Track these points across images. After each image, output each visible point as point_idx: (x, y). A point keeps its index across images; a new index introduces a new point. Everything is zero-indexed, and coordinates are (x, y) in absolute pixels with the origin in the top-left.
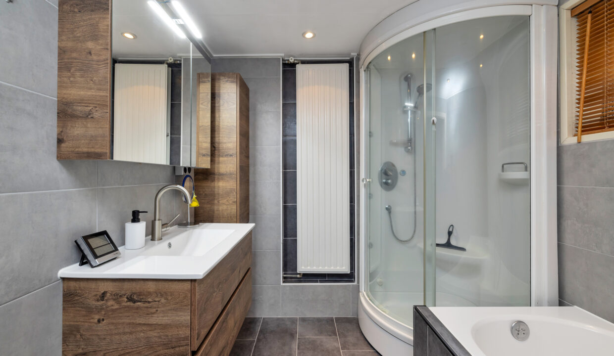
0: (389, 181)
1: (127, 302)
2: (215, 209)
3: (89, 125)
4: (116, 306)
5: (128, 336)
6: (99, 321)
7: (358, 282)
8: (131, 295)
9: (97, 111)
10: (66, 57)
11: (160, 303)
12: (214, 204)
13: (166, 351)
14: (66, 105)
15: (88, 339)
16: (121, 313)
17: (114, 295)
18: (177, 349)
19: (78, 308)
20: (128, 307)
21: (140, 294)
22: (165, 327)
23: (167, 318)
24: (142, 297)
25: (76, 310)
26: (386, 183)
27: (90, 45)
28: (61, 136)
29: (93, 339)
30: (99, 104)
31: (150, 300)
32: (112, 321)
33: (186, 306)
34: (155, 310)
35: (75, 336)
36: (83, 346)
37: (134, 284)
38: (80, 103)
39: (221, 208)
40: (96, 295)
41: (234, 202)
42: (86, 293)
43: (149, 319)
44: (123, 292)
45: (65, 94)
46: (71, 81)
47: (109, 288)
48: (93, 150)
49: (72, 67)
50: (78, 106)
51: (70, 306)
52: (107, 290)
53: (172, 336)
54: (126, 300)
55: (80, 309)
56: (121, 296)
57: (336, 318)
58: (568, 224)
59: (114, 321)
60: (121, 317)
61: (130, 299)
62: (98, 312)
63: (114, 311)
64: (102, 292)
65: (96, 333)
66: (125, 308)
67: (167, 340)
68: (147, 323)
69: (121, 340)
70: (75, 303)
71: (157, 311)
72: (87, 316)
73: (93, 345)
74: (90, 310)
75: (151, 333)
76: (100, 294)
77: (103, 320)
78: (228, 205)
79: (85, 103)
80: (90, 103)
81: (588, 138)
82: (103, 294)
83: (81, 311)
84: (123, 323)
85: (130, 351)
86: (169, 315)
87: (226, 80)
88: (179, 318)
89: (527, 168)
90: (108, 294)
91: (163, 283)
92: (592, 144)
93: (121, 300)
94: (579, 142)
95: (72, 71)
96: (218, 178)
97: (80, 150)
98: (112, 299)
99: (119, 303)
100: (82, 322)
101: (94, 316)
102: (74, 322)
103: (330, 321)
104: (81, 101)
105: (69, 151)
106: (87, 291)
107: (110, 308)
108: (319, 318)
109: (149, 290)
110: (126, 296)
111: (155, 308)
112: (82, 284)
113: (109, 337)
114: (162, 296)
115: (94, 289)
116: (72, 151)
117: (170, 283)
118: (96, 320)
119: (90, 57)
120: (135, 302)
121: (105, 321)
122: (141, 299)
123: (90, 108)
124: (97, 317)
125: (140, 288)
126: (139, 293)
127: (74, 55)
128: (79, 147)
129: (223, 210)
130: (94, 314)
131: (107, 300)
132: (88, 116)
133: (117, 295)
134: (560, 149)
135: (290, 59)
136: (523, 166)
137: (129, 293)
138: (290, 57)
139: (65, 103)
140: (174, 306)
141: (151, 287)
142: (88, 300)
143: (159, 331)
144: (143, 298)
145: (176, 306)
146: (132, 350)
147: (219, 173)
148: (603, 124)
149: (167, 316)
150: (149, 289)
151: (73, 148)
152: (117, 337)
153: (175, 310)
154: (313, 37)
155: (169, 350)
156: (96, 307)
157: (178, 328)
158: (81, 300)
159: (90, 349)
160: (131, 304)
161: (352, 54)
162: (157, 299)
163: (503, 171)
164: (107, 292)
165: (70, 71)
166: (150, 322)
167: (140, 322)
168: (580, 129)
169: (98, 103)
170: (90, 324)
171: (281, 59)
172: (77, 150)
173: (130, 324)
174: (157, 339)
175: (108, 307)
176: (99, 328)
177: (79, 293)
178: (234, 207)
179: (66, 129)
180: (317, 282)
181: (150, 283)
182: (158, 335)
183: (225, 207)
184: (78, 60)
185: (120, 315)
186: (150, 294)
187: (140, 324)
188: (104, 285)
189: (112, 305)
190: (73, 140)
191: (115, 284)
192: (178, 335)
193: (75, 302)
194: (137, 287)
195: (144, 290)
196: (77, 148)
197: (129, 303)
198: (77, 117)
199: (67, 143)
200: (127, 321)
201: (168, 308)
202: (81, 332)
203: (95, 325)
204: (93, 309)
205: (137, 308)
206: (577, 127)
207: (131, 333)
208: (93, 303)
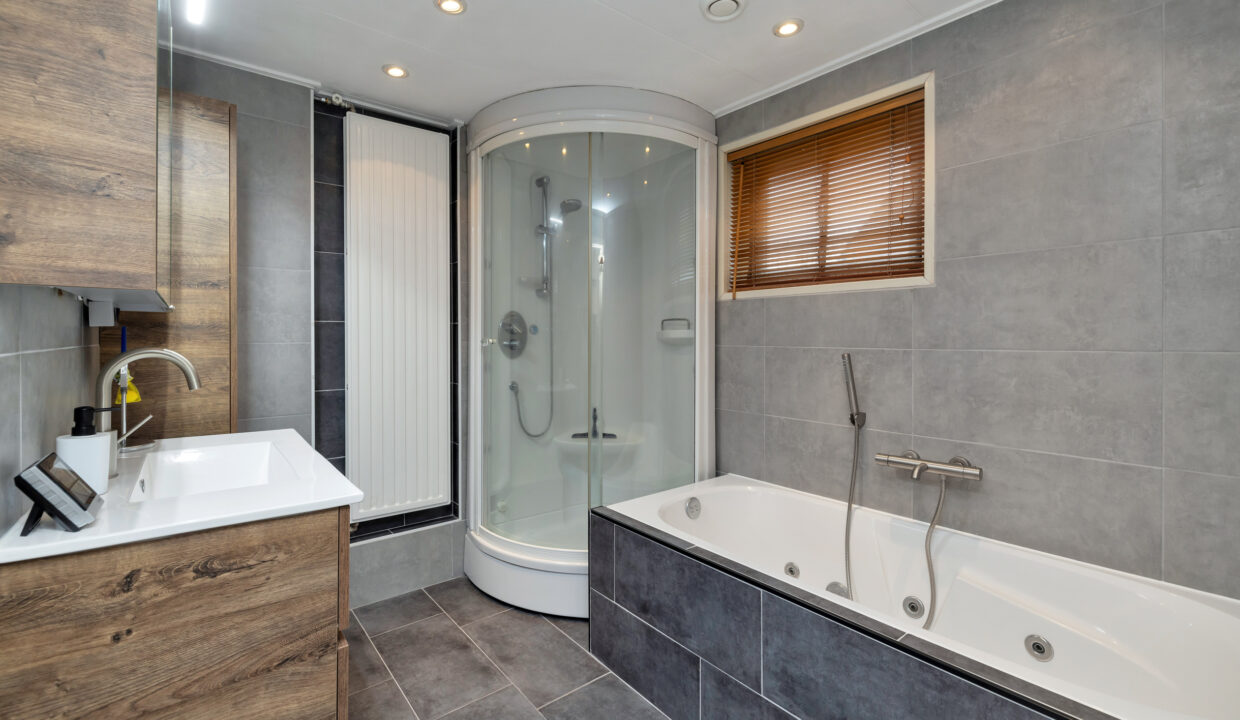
0: (516, 343)
1: (194, 578)
2: (168, 408)
3: (98, 212)
4: (166, 594)
5: (198, 646)
6: (117, 638)
7: (466, 516)
8: (207, 563)
9: (121, 183)
10: (21, 42)
11: (276, 563)
12: (165, 396)
13: (288, 647)
14: (22, 154)
15: (83, 686)
16: (180, 605)
17: (161, 573)
18: (312, 637)
19: (50, 627)
20: (199, 588)
21: (229, 556)
22: (284, 604)
23: (289, 587)
24: (232, 561)
25: (43, 632)
26: (512, 347)
27: (100, 34)
28: (8, 227)
29: (98, 682)
30: (128, 170)
31: (251, 562)
32: (155, 628)
33: (328, 555)
34: (263, 578)
35: (40, 692)
36: (66, 708)
37: (213, 539)
38: (68, 157)
39: (184, 405)
40: (107, 585)
41: (222, 389)
42: (77, 585)
43: (249, 599)
44: (184, 562)
45: (18, 129)
46: (39, 104)
47: (148, 559)
48: (111, 267)
49: (43, 70)
50: (65, 164)
51: (22, 627)
52: (140, 566)
53: (299, 616)
54: (193, 574)
55: (58, 626)
56: (179, 571)
57: (426, 589)
58: (724, 386)
59: (162, 627)
60: (179, 612)
61: (202, 572)
62: (115, 619)
63: (158, 606)
64: (126, 573)
65: (110, 666)
66: (191, 591)
67: (291, 626)
68: (246, 607)
69: (180, 659)
70: (41, 617)
71: (268, 579)
72: (77, 637)
73: (100, 695)
74: (88, 622)
75: (254, 624)
76: (120, 578)
77: (129, 632)
78: (206, 396)
79: (87, 161)
80: (99, 164)
81: (742, 295)
82: (128, 577)
83: (59, 629)
84: (185, 624)
85: (203, 674)
86: (295, 579)
87: (200, 112)
88: (317, 580)
89: (690, 325)
90: (143, 575)
91: (282, 524)
92: (744, 302)
93: (180, 577)
94: (734, 298)
95: (41, 79)
96: (178, 335)
97: (71, 264)
98: (155, 581)
99: (173, 585)
100: (62, 654)
101: (101, 631)
102: (34, 661)
103: (419, 595)
104: (74, 155)
105: (35, 266)
106: (79, 582)
107: (149, 602)
108: (396, 598)
109: (252, 544)
110: (191, 569)
111: (264, 574)
112: (62, 568)
113: (146, 663)
114: (279, 548)
115: (100, 571)
116: (42, 266)
117: (297, 521)
118: (108, 640)
119: (100, 63)
120: (214, 574)
121: (134, 633)
122: (230, 565)
123: (103, 175)
124: (111, 631)
125: (228, 545)
126: (226, 554)
127: (49, 44)
128: (67, 258)
129: (190, 408)
130: (103, 626)
131: (138, 588)
132: (94, 191)
133: (169, 570)
134: (717, 304)
135: (334, 97)
136: (685, 323)
137: (199, 561)
138: (334, 93)
139: (19, 152)
140: (305, 561)
141: (255, 536)
142: (83, 600)
143: (273, 615)
144: (235, 563)
145: (309, 560)
146: (209, 671)
147: (181, 323)
148: (751, 281)
149: (291, 584)
150: (250, 541)
151: (48, 257)
152: (169, 657)
153: (309, 567)
154: (402, 77)
155: (294, 644)
156: (108, 611)
157: (312, 599)
158: (61, 605)
159: (90, 706)
160: (208, 580)
161: (457, 121)
162: (268, 557)
163: (663, 328)
164: (139, 570)
165: (35, 78)
166: (251, 605)
167: (229, 610)
168: (734, 285)
169: (127, 167)
170: (87, 652)
171: (312, 92)
172: (61, 263)
173: (202, 621)
174: (268, 632)
175: (145, 600)
176: (117, 653)
177: (51, 591)
178: (225, 400)
179: (25, 212)
180: (387, 533)
181: (253, 529)
182: (272, 622)
183: (198, 401)
184: (59, 59)
185: (176, 610)
186: (252, 550)
187: (227, 615)
188: (131, 558)
189: (156, 595)
190: (47, 240)
191: (161, 549)
192: (313, 610)
193: (42, 614)
194: (220, 544)
195: (238, 547)
196: (59, 258)
197: (199, 581)
198: (64, 190)
199: (27, 247)
200: (197, 616)
201: (292, 568)
202: (60, 677)
203: (106, 650)
204: (100, 615)
205: (221, 585)
206: (732, 283)
207: (205, 638)
208: (98, 603)
